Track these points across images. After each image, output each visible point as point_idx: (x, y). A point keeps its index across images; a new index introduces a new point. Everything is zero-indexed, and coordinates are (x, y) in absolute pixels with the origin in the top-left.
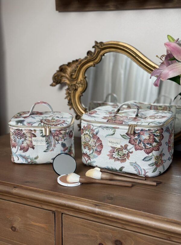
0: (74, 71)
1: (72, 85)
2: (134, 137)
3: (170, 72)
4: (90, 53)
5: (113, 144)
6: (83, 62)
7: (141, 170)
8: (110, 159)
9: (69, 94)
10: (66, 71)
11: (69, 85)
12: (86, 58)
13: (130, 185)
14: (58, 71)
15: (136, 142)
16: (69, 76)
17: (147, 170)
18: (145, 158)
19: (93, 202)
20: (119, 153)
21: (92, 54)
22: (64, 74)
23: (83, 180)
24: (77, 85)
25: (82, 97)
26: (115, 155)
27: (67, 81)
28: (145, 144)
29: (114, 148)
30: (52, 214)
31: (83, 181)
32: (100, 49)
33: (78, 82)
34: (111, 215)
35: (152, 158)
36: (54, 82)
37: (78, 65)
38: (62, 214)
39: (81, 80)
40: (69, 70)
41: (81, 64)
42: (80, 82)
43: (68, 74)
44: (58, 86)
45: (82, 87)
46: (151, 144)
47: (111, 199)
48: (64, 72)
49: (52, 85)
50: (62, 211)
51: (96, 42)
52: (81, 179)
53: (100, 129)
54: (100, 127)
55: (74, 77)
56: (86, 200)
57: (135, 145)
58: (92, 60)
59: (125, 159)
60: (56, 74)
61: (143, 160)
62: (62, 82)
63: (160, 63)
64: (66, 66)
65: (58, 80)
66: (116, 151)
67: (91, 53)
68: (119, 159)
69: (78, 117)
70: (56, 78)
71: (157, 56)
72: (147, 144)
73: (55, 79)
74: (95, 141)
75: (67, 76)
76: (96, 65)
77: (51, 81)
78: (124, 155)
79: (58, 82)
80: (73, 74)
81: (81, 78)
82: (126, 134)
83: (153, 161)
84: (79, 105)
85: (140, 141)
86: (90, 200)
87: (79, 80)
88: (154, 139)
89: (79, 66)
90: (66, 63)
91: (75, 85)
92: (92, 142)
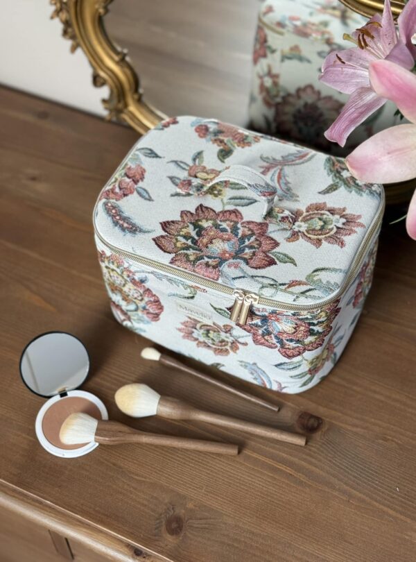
2: (252, 320)
5: (190, 313)
7: (270, 380)
8: (184, 337)
9: (60, 4)
15: (257, 331)
17: (284, 383)
18: (280, 364)
20: (210, 335)
25: (106, 18)
26: (199, 335)
28: (282, 340)
35: (300, 366)
46: (299, 342)
47: (178, 526)
52: (97, 437)
53: (150, 277)
57: (254, 334)
61: (276, 366)
66: (201, 328)
68: (209, 346)
69: (99, 81)
72: (287, 340)
74: (142, 292)
78: (224, 341)
82: (225, 309)
83: (305, 367)
85: (269, 333)
88: (311, 331)
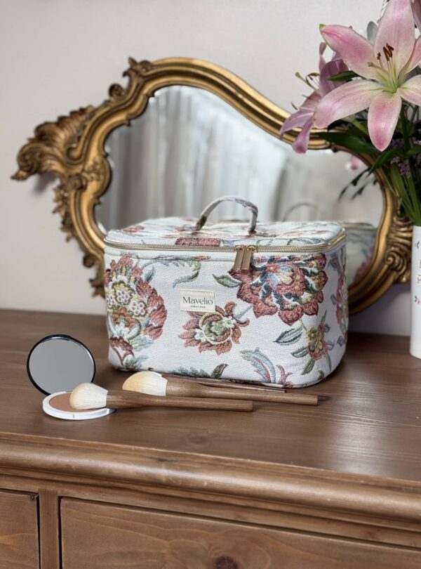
0: (76, 139)
1: (70, 177)
2: (252, 279)
3: (337, 106)
4: (117, 90)
5: (193, 305)
6: (98, 114)
7: (273, 368)
8: (186, 345)
9: (63, 200)
10: (54, 141)
11: (62, 176)
12: (106, 103)
13: (248, 405)
14: (32, 141)
15: (257, 295)
16: (62, 153)
17: (287, 367)
18: (282, 336)
19: (150, 452)
20: (213, 329)
21: (123, 93)
22: (47, 149)
23: (117, 400)
24: (85, 174)
25: (98, 208)
26: (202, 335)
27: (57, 166)
28: (282, 297)
29: (197, 315)
30: (29, 502)
31: (117, 404)
32: (144, 77)
33: (86, 168)
34: (205, 484)
35: (300, 335)
36: (21, 168)
37: (86, 121)
38: (60, 498)
39: (95, 163)
40: (62, 136)
41: (94, 119)
42: (91, 169)
43: (58, 148)
44: (33, 180)
45: (98, 180)
46: (297, 298)
47: (202, 440)
48: (47, 142)
49: (16, 177)
50: (61, 490)
51: (132, 61)
52: (110, 397)
53: (158, 265)
54: (157, 259)
55: (76, 154)
56: (131, 450)
57: (255, 303)
58: (123, 107)
59: (229, 342)
60: (27, 148)
61: (277, 341)
62: (44, 168)
63: (305, 99)
64: (53, 126)
65: (33, 164)
66: (203, 324)
67: (120, 89)
68: (211, 345)
69: (90, 261)
70: (27, 157)
71: (298, 75)
72: (286, 296)
73: (26, 161)
74: (145, 300)
75: (59, 154)
76: (133, 122)
77: (14, 168)
78: (226, 331)
79: (32, 167)
80: (74, 146)
81: (94, 158)
82: (228, 274)
83: (304, 342)
84: (93, 228)
85: (269, 289)
86: (142, 448)
87: (90, 162)
88: (306, 282)
89: (89, 124)
90: (54, 119)
91: (79, 176)
92: (135, 305)
